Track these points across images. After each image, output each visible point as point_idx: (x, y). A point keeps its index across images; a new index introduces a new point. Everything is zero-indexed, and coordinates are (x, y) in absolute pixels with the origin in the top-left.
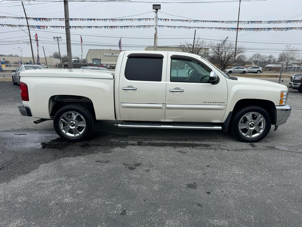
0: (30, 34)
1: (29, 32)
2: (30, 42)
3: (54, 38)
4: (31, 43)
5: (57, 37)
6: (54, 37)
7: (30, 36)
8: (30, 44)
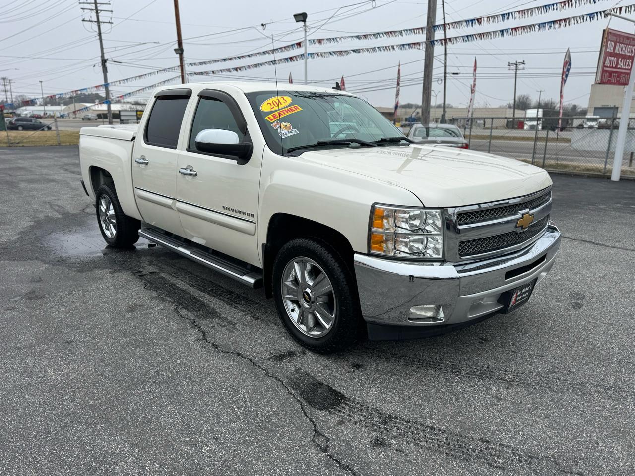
0: (446, 63)
1: (446, 59)
2: (443, 78)
3: (509, 65)
4: (445, 79)
5: (516, 62)
6: (509, 63)
7: (446, 67)
8: (443, 81)
